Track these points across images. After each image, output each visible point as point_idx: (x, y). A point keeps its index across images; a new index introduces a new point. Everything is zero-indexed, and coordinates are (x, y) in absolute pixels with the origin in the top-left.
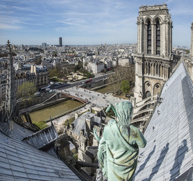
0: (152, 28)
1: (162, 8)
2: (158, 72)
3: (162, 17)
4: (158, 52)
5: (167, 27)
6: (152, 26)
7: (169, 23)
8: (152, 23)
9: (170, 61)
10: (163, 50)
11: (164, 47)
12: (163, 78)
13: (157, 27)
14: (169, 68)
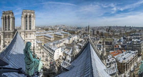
10: (11, 29)
11: (11, 27)
12: (11, 39)
13: (9, 20)
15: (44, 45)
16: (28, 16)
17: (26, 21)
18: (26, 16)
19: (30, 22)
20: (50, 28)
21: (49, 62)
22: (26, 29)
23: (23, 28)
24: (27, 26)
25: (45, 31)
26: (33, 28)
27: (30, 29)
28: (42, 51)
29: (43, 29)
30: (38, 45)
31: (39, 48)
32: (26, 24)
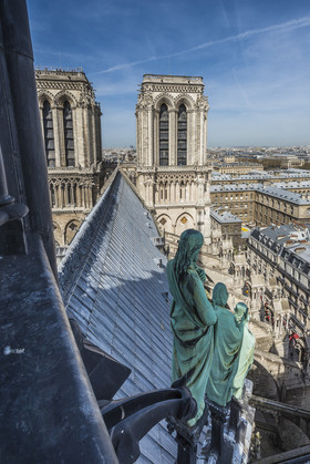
0: (54, 114)
1: (74, 78)
2: (72, 199)
3: (76, 95)
4: (69, 162)
5: (85, 113)
6: (54, 112)
7: (89, 107)
8: (52, 105)
9: (95, 174)
10: (80, 157)
11: (82, 151)
12: (83, 209)
13: (65, 114)
14: (94, 188)
15: (255, 234)
16: (172, 107)
17: (164, 129)
18: (164, 105)
19: (182, 130)
20: (292, 158)
21: (279, 332)
22: (164, 161)
23: (147, 158)
24: (164, 149)
25: (260, 172)
26: (197, 156)
27: (182, 161)
28: (240, 261)
29: (247, 158)
30: (218, 233)
31: (228, 245)
32: (164, 140)
